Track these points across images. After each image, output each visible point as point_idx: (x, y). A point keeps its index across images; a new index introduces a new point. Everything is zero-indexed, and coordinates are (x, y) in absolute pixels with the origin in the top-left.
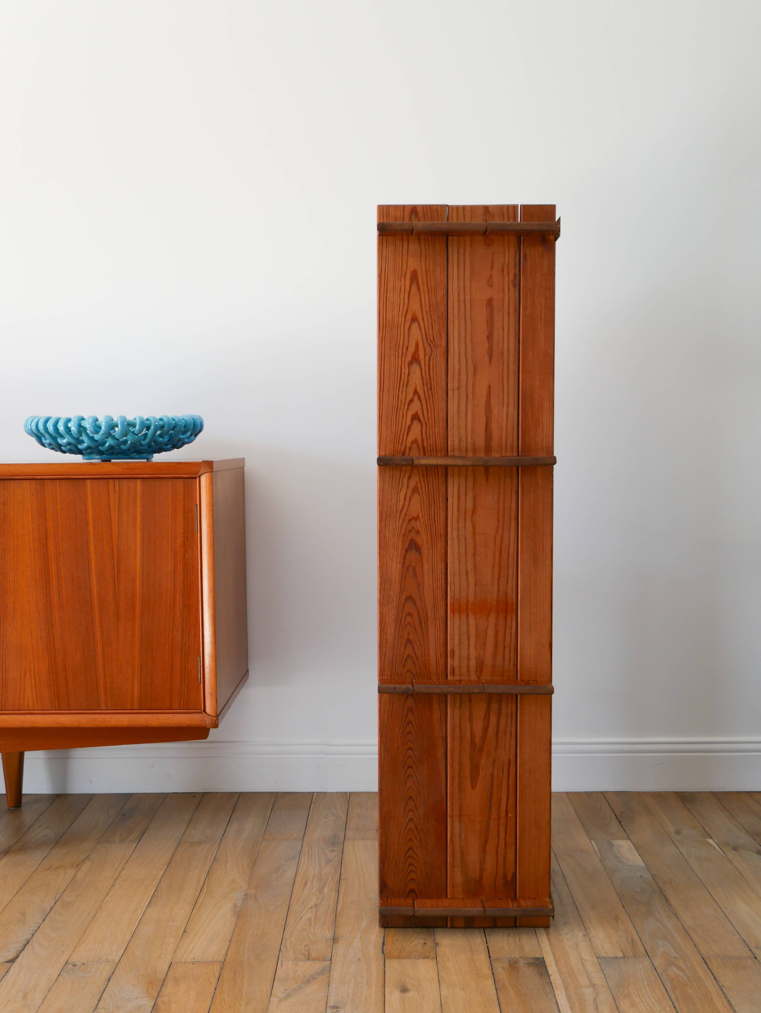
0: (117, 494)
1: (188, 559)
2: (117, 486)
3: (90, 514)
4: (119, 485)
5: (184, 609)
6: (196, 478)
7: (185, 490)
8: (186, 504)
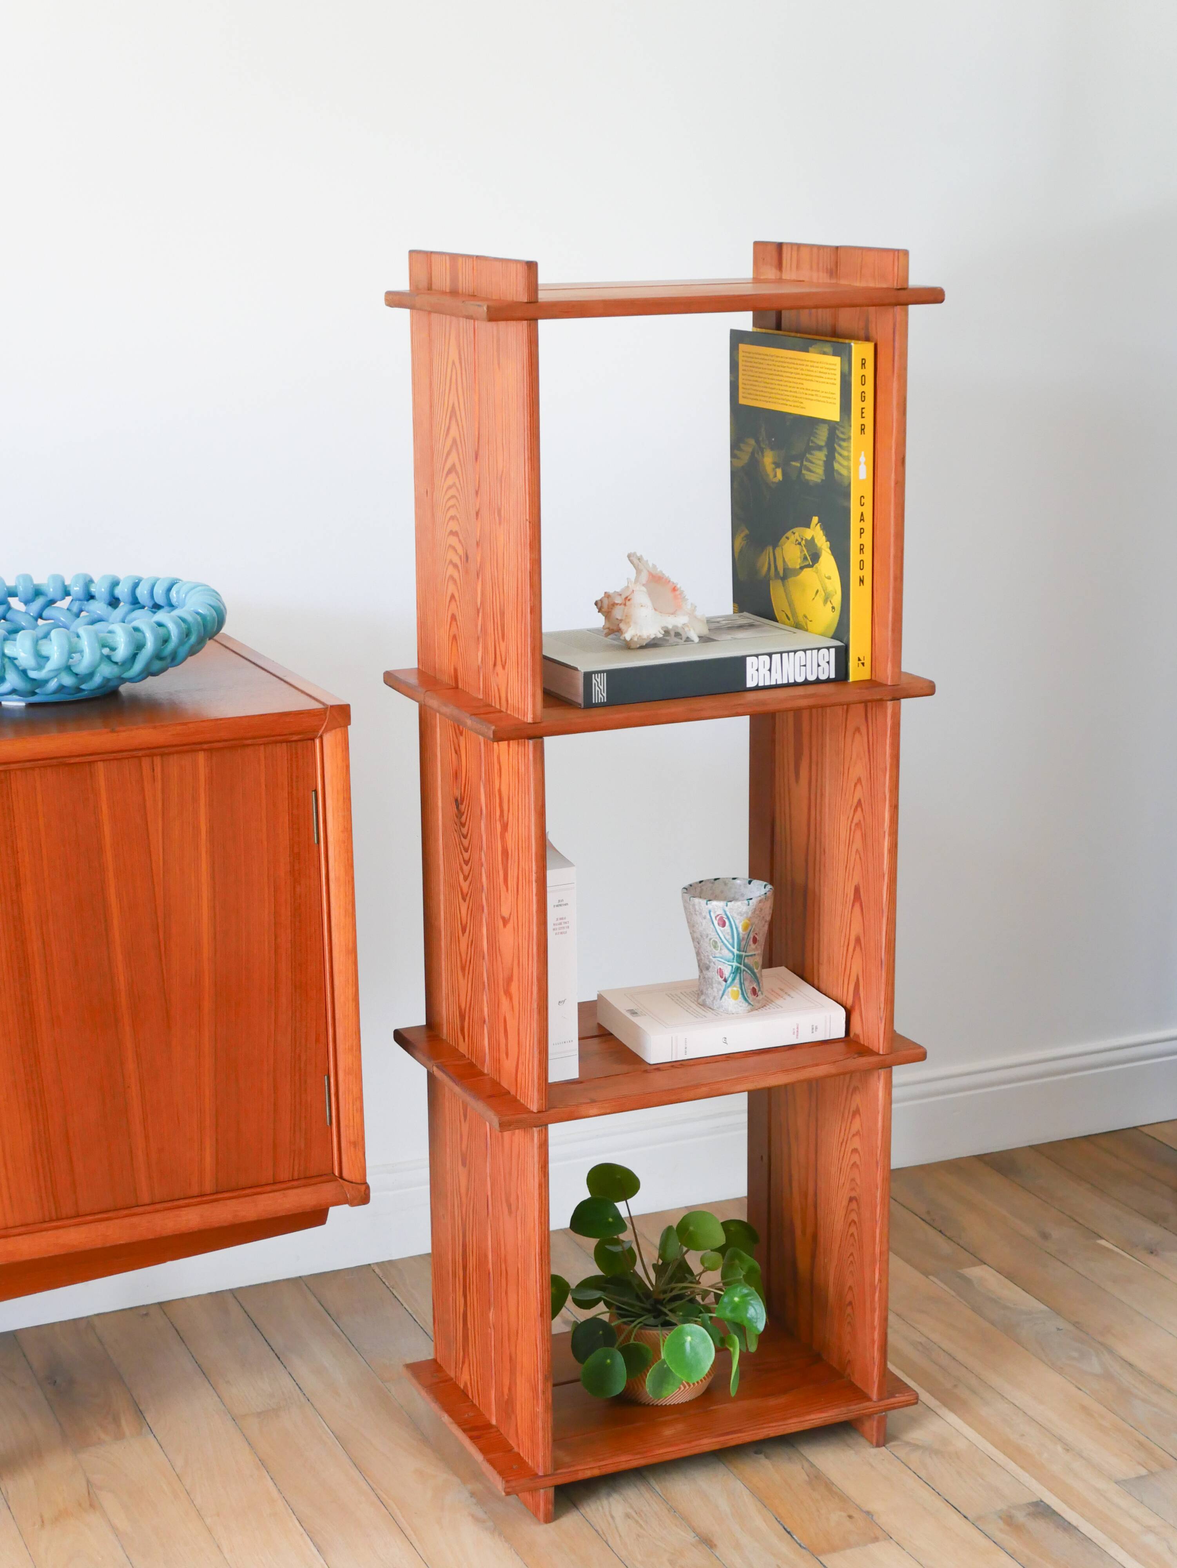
0: (159, 785)
1: (300, 897)
2: (158, 769)
3: (107, 829)
4: (162, 767)
5: (295, 991)
6: (313, 739)
7: (291, 766)
8: (295, 792)
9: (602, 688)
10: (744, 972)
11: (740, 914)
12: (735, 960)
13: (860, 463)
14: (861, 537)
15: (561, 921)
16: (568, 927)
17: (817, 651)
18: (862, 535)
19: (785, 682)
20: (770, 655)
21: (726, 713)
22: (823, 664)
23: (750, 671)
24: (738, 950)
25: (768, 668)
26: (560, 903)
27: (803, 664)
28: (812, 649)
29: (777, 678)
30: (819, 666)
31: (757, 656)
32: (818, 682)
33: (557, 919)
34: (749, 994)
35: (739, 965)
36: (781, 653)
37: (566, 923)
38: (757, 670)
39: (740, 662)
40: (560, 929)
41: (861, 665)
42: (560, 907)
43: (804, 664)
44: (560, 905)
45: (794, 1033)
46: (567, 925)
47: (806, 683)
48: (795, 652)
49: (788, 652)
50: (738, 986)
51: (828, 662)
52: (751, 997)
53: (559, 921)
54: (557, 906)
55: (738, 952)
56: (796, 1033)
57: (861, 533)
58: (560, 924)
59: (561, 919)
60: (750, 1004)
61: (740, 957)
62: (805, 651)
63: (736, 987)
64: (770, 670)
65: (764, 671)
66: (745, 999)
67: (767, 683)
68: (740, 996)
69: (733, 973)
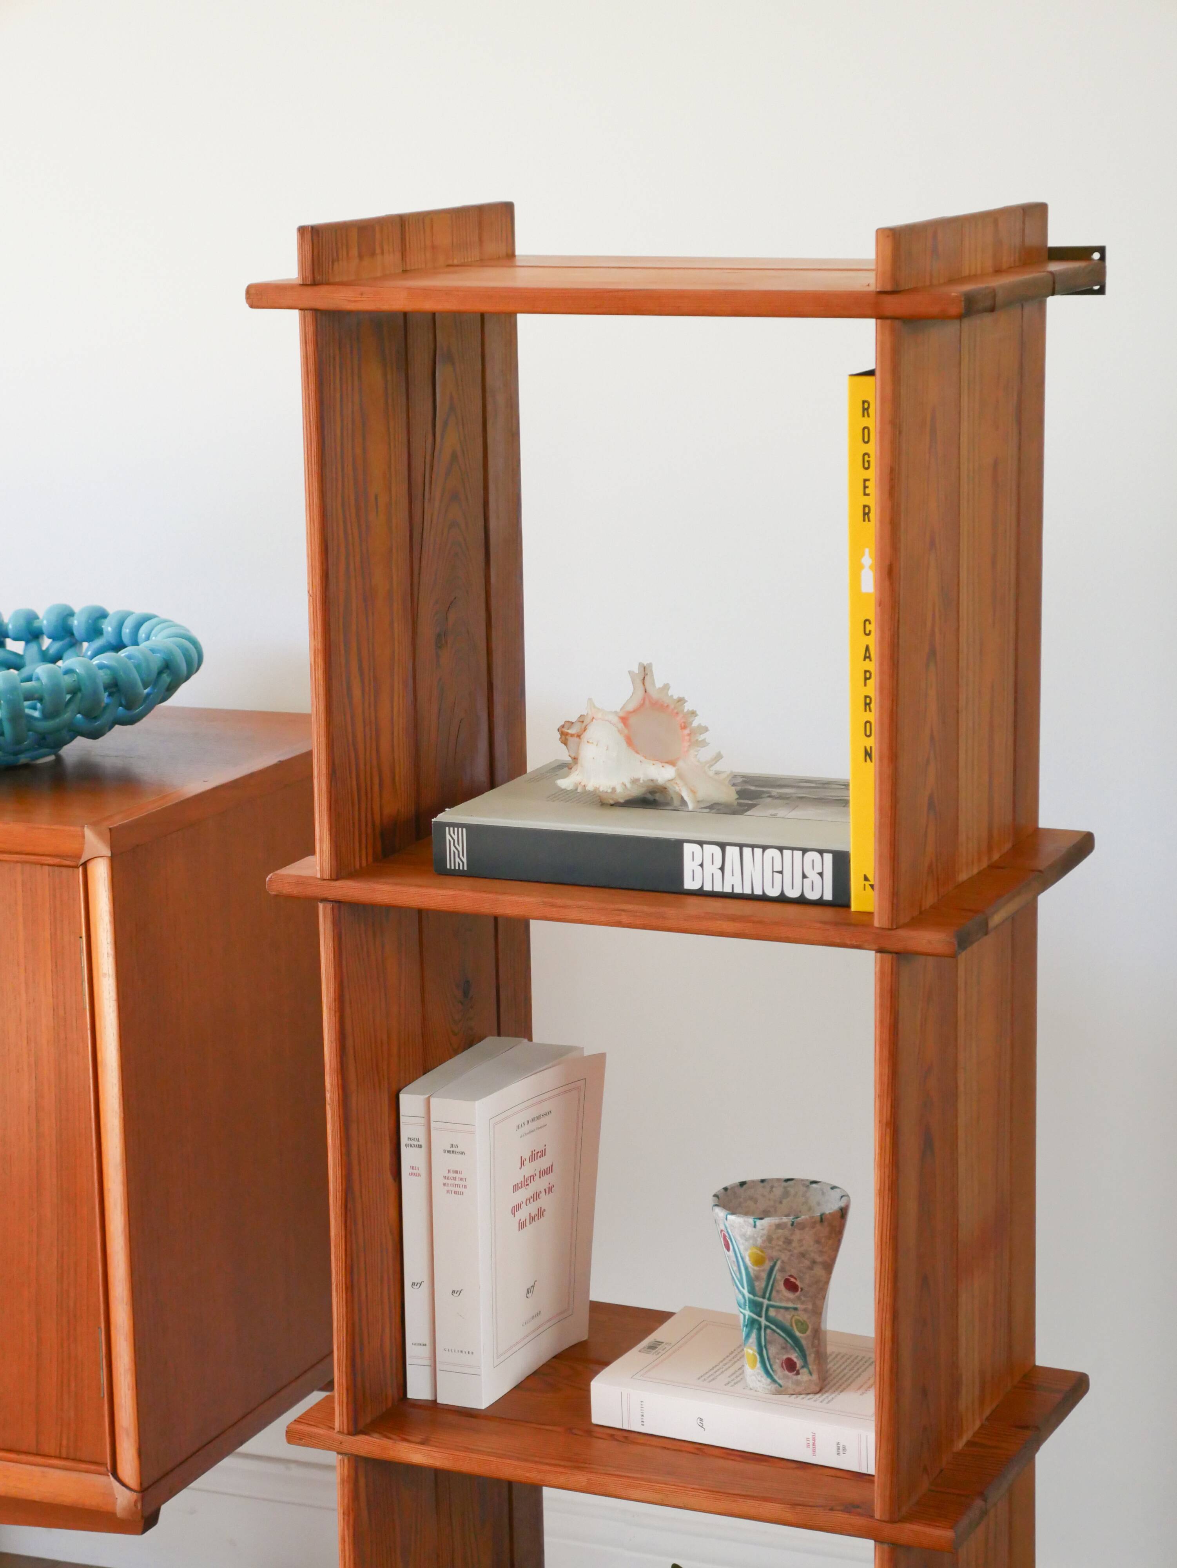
7: (54, 896)
8: (58, 933)
9: (460, 849)
10: (768, 1331)
11: (743, 1236)
12: (747, 1307)
13: (861, 567)
14: (865, 685)
15: (454, 1175)
16: (466, 1187)
17: (801, 852)
18: (868, 681)
19: (747, 891)
20: (723, 846)
21: (603, 919)
22: (812, 875)
23: (689, 866)
24: (750, 1292)
25: (720, 865)
26: (452, 1149)
27: (778, 868)
28: (793, 849)
29: (732, 883)
30: (804, 876)
31: (701, 843)
32: (802, 901)
33: (449, 1171)
34: (777, 1366)
35: (755, 1317)
36: (741, 846)
37: (462, 1179)
38: (701, 865)
39: (674, 849)
40: (453, 1185)
41: (868, 888)
42: (452, 1155)
43: (780, 869)
44: (454, 1152)
45: (808, 1446)
46: (464, 1183)
47: (782, 899)
48: (764, 848)
49: (753, 847)
50: (755, 1348)
51: (821, 874)
52: (780, 1373)
53: (452, 1175)
54: (449, 1152)
55: (751, 1296)
56: (811, 1446)
57: (866, 679)
58: (454, 1179)
59: (456, 1172)
60: (774, 1381)
61: (756, 1307)
62: (781, 849)
63: (751, 1349)
64: (722, 869)
65: (712, 869)
66: (767, 1372)
67: (718, 888)
68: (758, 1365)
69: (747, 1326)
